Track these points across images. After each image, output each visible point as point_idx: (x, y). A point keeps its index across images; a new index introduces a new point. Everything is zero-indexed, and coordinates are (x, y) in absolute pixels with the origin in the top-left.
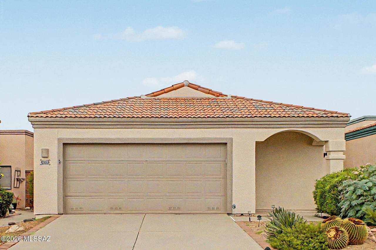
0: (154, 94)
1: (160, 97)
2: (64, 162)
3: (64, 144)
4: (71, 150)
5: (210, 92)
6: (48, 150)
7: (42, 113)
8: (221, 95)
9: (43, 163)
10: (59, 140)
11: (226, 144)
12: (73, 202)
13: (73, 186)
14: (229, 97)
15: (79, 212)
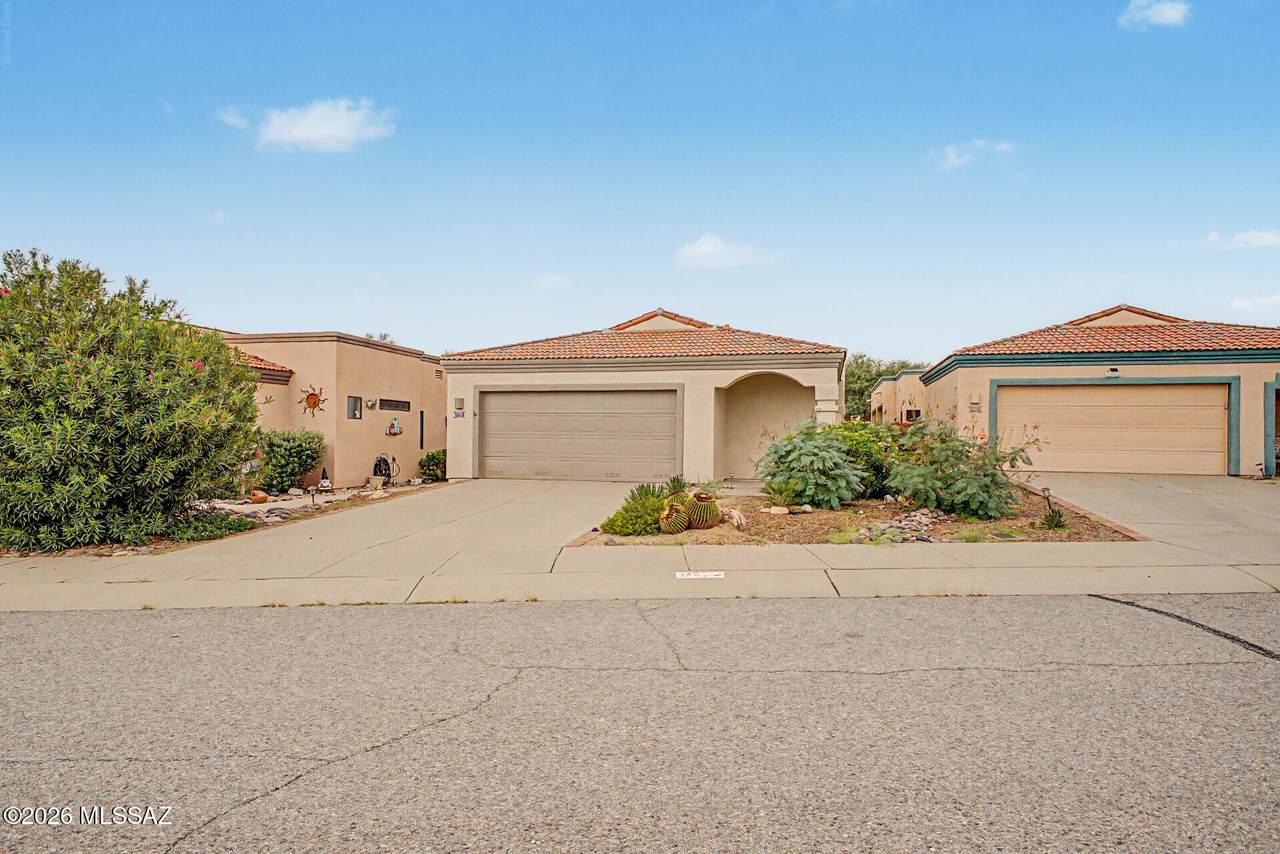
0: (619, 327)
1: (627, 330)
2: (481, 414)
3: (481, 392)
4: (492, 401)
5: (690, 322)
6: (462, 400)
7: (458, 354)
8: (705, 325)
9: (457, 416)
10: (475, 387)
11: (676, 391)
12: (492, 464)
13: (493, 443)
14: (714, 328)
15: (501, 476)
